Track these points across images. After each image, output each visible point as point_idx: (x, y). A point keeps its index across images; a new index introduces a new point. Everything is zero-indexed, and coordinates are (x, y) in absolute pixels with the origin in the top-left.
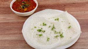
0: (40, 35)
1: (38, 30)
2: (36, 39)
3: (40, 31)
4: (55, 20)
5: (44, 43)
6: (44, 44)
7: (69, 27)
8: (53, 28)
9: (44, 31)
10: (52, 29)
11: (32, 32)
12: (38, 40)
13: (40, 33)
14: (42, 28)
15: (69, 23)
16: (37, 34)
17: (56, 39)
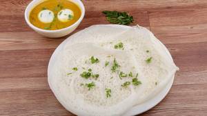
0: (90, 86)
1: (82, 75)
2: (82, 95)
3: (87, 76)
4: (116, 47)
5: (101, 101)
6: (101, 104)
7: (149, 61)
8: (115, 66)
9: (97, 76)
10: (113, 69)
11: (71, 80)
12: (87, 96)
13: (89, 81)
14: (90, 70)
15: (148, 51)
16: (82, 85)
17: (126, 91)
